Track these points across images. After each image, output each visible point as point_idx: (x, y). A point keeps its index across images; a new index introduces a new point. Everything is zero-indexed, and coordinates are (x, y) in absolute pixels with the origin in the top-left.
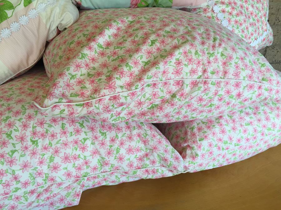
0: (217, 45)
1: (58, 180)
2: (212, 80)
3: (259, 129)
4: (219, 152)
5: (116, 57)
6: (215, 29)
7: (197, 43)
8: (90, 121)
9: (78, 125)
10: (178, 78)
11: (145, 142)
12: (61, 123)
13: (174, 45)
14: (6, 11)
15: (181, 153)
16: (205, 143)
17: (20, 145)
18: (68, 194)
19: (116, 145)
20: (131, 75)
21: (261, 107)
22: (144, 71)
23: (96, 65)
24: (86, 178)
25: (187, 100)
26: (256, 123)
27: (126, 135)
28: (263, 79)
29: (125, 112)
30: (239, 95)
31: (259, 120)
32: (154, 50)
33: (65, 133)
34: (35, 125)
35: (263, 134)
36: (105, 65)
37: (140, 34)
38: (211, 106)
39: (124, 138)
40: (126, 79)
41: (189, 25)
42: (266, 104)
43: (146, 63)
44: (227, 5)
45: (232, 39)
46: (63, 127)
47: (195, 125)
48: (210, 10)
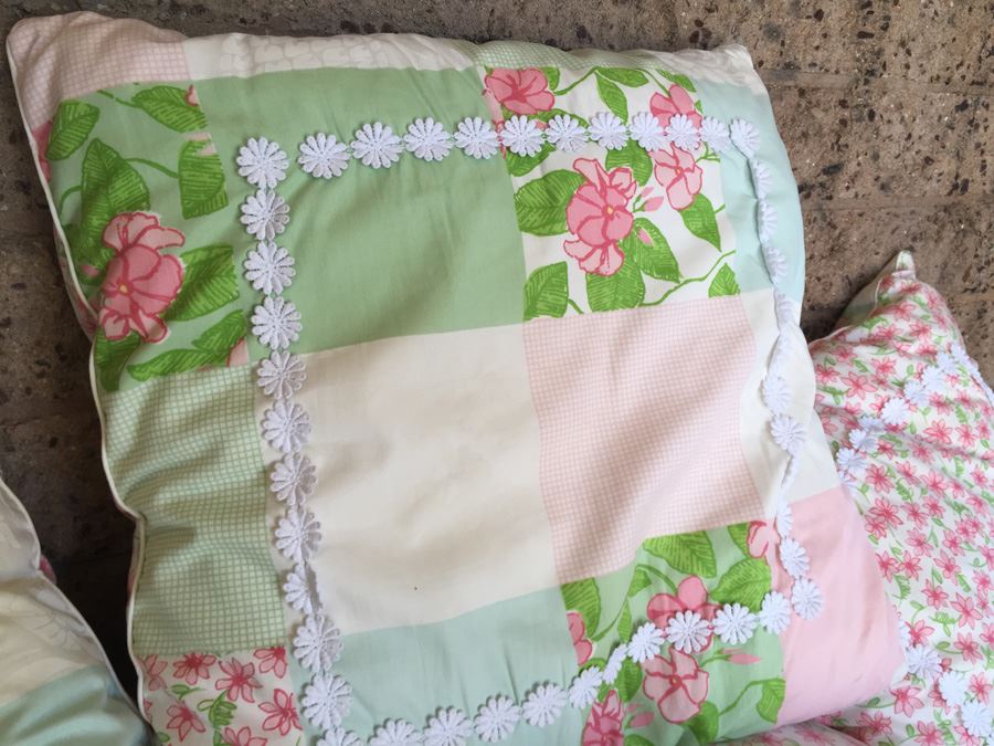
48: (922, 695)
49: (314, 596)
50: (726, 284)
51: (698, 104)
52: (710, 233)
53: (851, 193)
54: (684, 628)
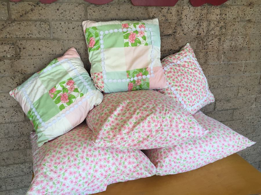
0: (167, 113)
1: (97, 177)
2: (165, 129)
3: (197, 152)
4: (175, 165)
5: (122, 120)
6: (167, 105)
7: (157, 113)
8: (111, 149)
9: (105, 151)
10: (149, 129)
11: (136, 159)
12: (98, 150)
13: (147, 114)
14: (72, 99)
15: (155, 165)
16: (167, 160)
17: (82, 160)
18: (101, 184)
19: (123, 160)
20: (129, 128)
21: (197, 140)
22: (134, 126)
23: (114, 124)
24: (109, 176)
25: (154, 138)
26: (194, 149)
27: (127, 155)
28: (190, 128)
29: (127, 144)
30: (179, 135)
31: (196, 148)
32: (138, 117)
33: (100, 155)
34: (87, 151)
35: (199, 155)
36: (117, 124)
37: (132, 109)
38: (167, 140)
39: (127, 157)
40: (127, 130)
41: (155, 103)
42: (200, 139)
43: (135, 123)
44: (179, 86)
45: (175, 109)
46: (99, 152)
47: (162, 150)
48: (169, 89)
49: (104, 69)
50: (147, 44)
51: (145, 26)
52: (145, 39)
53: (179, 35)
54: (140, 77)
